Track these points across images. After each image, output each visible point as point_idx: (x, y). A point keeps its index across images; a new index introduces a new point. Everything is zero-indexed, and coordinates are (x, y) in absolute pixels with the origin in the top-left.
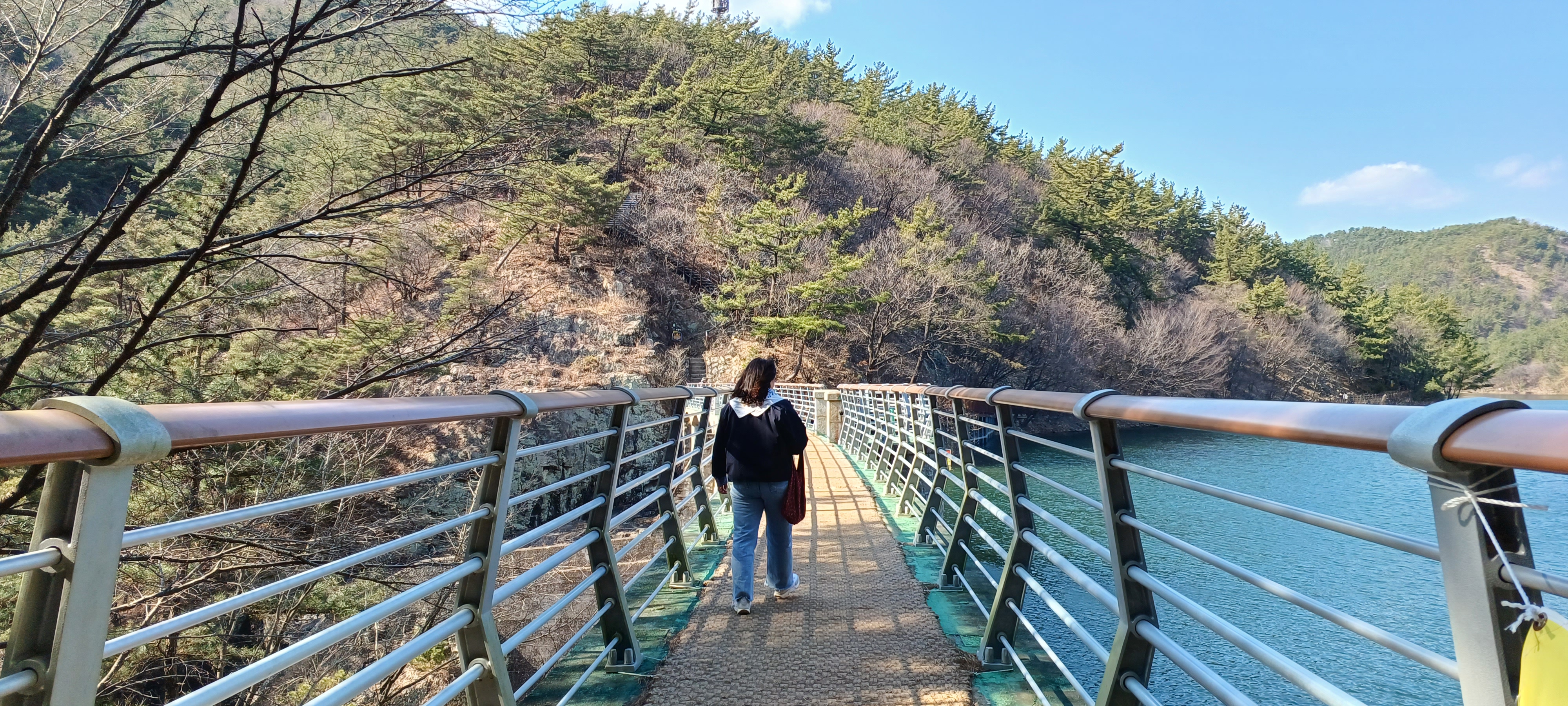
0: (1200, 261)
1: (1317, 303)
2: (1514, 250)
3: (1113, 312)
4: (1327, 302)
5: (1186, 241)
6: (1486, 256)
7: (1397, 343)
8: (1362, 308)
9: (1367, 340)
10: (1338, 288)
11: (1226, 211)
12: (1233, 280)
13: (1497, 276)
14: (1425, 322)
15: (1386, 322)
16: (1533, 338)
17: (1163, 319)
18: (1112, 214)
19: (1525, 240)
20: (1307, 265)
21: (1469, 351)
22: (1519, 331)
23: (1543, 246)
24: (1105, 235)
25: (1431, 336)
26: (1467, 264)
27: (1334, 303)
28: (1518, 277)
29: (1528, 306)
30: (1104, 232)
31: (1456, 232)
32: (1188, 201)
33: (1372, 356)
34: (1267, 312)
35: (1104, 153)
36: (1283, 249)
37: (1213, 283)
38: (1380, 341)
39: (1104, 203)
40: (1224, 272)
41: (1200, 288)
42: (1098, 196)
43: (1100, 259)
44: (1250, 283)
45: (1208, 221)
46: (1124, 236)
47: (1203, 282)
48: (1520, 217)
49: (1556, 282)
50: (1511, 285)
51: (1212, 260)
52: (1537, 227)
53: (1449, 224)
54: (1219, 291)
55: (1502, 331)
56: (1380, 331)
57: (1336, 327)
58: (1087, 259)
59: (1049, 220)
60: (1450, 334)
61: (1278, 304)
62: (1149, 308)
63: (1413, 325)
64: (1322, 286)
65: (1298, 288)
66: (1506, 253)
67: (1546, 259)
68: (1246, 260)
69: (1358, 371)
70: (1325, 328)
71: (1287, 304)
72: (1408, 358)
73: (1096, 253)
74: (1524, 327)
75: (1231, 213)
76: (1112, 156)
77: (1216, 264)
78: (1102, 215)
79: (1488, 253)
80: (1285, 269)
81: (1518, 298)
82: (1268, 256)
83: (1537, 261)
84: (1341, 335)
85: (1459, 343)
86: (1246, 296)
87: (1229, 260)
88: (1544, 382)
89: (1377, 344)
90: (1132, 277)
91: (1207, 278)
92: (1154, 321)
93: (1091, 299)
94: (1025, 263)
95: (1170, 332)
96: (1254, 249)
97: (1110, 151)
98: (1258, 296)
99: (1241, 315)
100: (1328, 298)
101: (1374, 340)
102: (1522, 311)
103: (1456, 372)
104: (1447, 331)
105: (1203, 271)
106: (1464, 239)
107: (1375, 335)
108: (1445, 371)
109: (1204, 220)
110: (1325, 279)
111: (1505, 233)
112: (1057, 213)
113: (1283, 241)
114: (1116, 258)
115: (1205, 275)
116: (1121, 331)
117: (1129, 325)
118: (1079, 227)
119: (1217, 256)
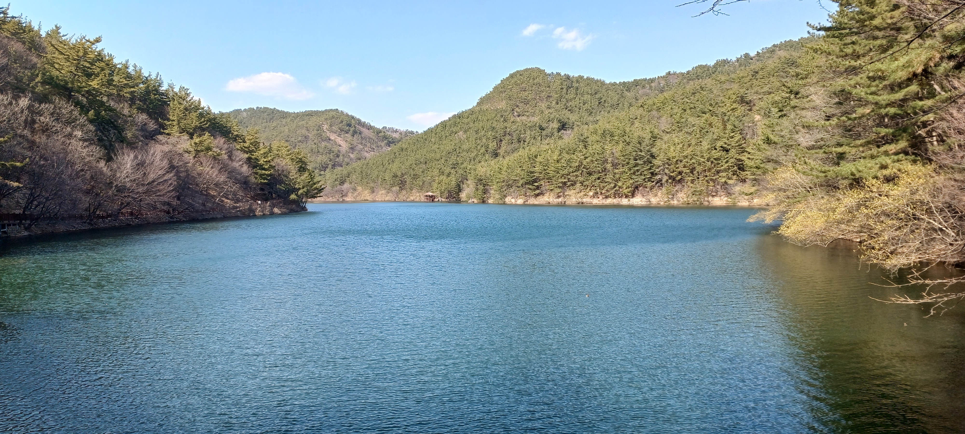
0: (160, 120)
1: (232, 150)
2: (337, 126)
3: (97, 151)
4: (238, 149)
5: (151, 106)
6: (325, 128)
7: (277, 174)
8: (257, 154)
9: (260, 172)
10: (244, 142)
11: (176, 90)
12: (181, 133)
13: (330, 139)
14: (290, 163)
15: (269, 162)
16: (345, 172)
17: (132, 156)
18: (94, 83)
19: (342, 122)
20: (226, 127)
21: (312, 178)
22: (340, 168)
23: (349, 125)
24: (90, 97)
25: (293, 169)
26: (315, 132)
27: (243, 150)
28: (339, 140)
29: (343, 155)
30: (90, 95)
31: (310, 114)
32: (151, 80)
33: (262, 181)
34: (202, 153)
35: (88, 41)
36: (212, 117)
37: (168, 134)
38: (266, 172)
39: (89, 76)
40: (176, 128)
41: (160, 137)
42: (84, 70)
43: (86, 113)
44: (191, 135)
45: (165, 94)
46: (105, 99)
47: (161, 133)
48: (340, 109)
49: (355, 144)
50: (336, 144)
51: (168, 120)
52: (347, 115)
53: (307, 110)
54: (172, 140)
55: (332, 168)
56: (266, 167)
57: (243, 164)
58: (76, 113)
59: (44, 83)
60: (302, 169)
61: (209, 149)
62: (123, 148)
63: (284, 163)
64: (235, 140)
65: (221, 140)
66: (333, 127)
67: (351, 132)
68: (189, 122)
69: (255, 188)
70: (236, 165)
71: (214, 149)
72: (281, 182)
73: (84, 110)
74: (342, 166)
75: (180, 91)
76: (93, 44)
77: (170, 123)
78: (87, 84)
79: (325, 127)
80: (213, 128)
81: (339, 151)
82: (203, 119)
83: (347, 133)
84: (245, 169)
85: (306, 174)
86: (189, 144)
87: (178, 121)
88: (350, 195)
89: (264, 174)
90: (112, 127)
91: (165, 131)
92: (126, 157)
93: (80, 140)
94: (26, 112)
95: (138, 165)
96: (194, 115)
97: (92, 40)
98: (196, 143)
99: (186, 155)
100: (238, 147)
101: (263, 171)
102: (341, 157)
103: (305, 189)
104: (301, 167)
105: (163, 126)
106: (314, 118)
107: (264, 169)
108: (299, 189)
109: (163, 94)
110: (237, 136)
111: (333, 117)
112: (52, 78)
113: (213, 111)
114: (97, 114)
115: (164, 129)
116: (102, 164)
117: (109, 159)
118: (70, 90)
119: (171, 117)
